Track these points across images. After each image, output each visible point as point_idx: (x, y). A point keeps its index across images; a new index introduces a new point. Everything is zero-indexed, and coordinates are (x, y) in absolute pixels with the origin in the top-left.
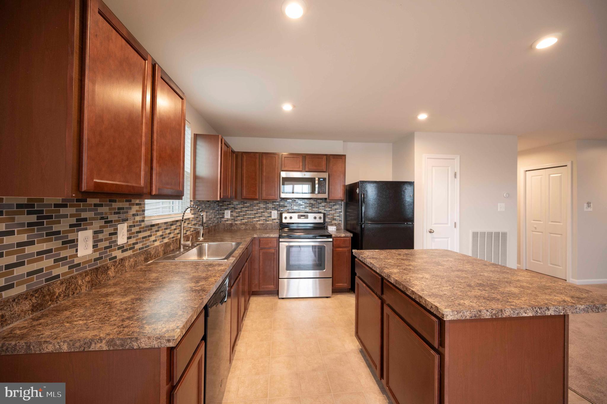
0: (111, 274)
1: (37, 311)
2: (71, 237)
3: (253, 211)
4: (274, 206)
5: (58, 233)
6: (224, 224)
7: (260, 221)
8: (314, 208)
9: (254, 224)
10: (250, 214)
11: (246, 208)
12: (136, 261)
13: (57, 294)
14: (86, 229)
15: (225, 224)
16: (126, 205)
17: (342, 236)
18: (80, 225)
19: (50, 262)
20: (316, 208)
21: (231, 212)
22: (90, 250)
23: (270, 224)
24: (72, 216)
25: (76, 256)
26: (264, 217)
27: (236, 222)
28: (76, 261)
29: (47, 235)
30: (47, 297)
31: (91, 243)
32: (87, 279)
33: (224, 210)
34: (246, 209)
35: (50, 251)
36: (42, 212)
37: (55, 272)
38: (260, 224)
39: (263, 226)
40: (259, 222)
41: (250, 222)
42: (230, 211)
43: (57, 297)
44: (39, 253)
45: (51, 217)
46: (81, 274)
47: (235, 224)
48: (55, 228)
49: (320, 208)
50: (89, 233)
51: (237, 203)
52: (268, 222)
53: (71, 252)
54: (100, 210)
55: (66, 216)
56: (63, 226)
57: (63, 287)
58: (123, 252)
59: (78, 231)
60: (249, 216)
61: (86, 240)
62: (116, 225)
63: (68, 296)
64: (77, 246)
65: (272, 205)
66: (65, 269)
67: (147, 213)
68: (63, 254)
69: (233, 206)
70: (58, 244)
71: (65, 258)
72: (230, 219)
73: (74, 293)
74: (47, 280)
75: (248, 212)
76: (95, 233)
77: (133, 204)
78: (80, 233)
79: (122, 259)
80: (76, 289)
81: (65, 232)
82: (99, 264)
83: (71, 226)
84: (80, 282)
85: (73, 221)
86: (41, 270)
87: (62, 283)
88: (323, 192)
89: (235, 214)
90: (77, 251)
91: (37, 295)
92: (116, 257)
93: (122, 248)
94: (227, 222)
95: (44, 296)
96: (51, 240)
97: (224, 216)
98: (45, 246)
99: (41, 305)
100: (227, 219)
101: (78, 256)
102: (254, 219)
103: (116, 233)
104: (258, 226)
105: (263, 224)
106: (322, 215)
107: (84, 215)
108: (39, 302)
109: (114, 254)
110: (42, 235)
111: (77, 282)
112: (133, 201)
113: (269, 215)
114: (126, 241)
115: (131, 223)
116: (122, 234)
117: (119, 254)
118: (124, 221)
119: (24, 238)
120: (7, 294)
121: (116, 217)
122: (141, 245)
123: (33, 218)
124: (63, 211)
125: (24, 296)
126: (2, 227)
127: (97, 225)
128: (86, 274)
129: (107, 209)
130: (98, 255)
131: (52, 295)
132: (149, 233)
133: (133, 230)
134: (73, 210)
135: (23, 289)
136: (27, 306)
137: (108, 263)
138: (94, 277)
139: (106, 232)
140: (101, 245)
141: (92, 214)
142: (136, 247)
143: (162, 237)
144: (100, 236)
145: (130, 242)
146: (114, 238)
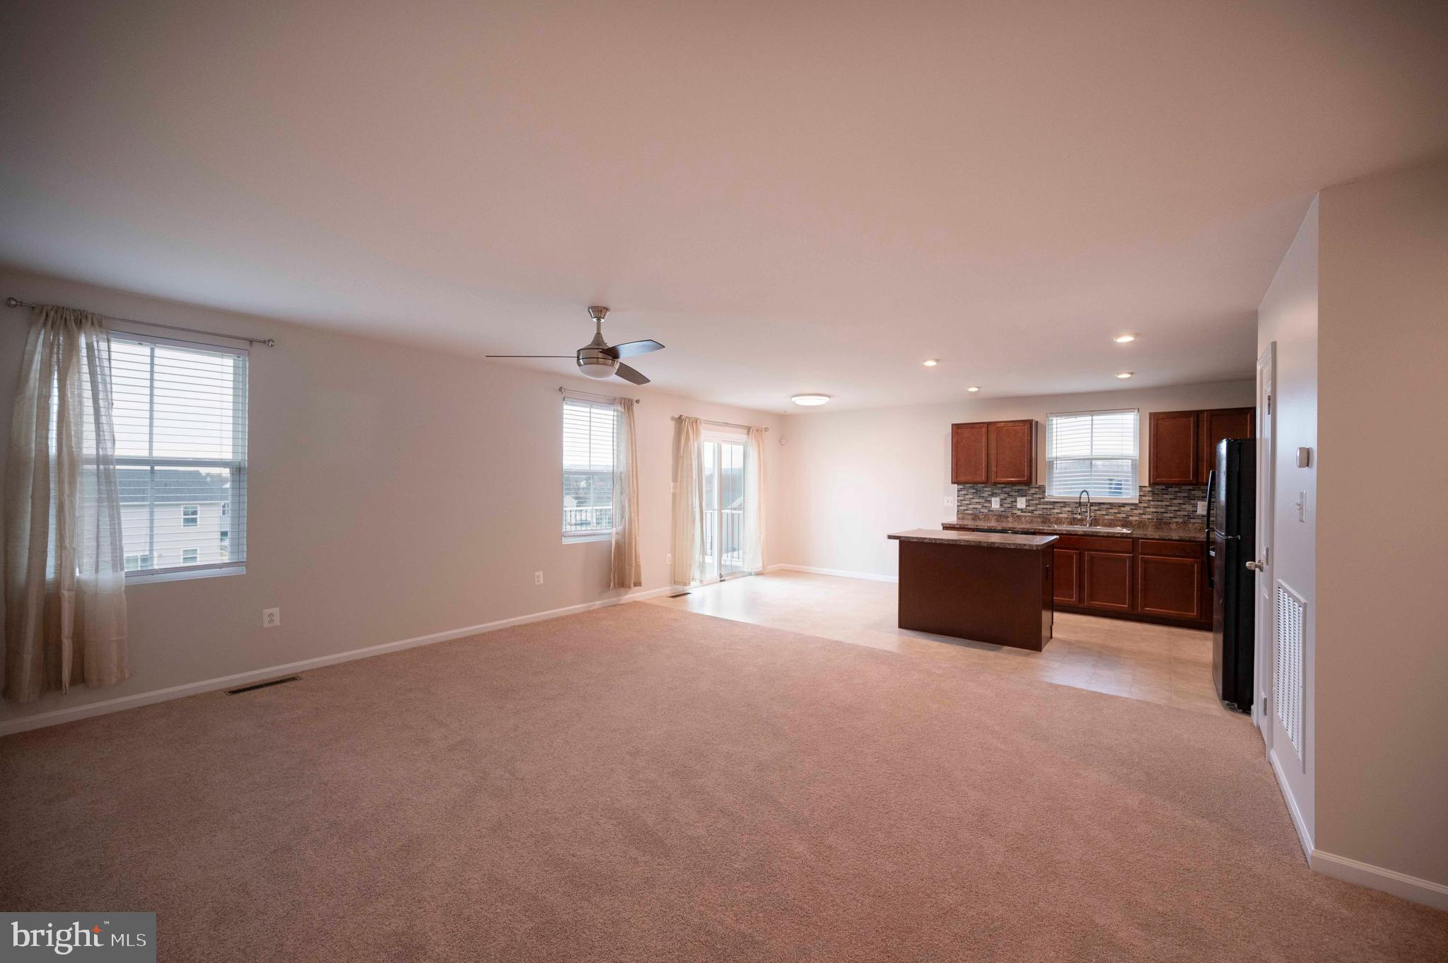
2: (989, 499)
5: (984, 497)
12: (1032, 520)
13: (981, 518)
14: (997, 497)
16: (1026, 488)
18: (993, 495)
19: (980, 506)
22: (998, 506)
24: (989, 491)
28: (991, 509)
29: (980, 497)
30: (977, 518)
31: (999, 503)
32: (994, 517)
35: (980, 502)
36: (978, 489)
37: (982, 510)
44: (976, 502)
45: (981, 491)
46: (992, 514)
48: (982, 495)
50: (998, 499)
54: (1005, 490)
55: (987, 491)
56: (985, 494)
57: (984, 516)
58: (1022, 512)
61: (996, 501)
62: (1017, 498)
63: (985, 520)
64: (991, 503)
66: (987, 511)
67: (1046, 494)
68: (985, 505)
70: (983, 501)
71: (987, 507)
74: (979, 512)
76: (1002, 500)
77: (1032, 488)
78: (993, 498)
79: (1019, 516)
80: (989, 519)
81: (986, 497)
82: (1003, 513)
83: (989, 495)
84: (991, 517)
85: (990, 493)
86: (977, 508)
90: (991, 505)
91: (973, 515)
93: (1022, 510)
96: (981, 499)
98: (978, 501)
101: (992, 507)
103: (1016, 502)
107: (995, 491)
108: (974, 518)
109: (1014, 512)
110: (978, 497)
114: (1025, 507)
115: (1030, 498)
116: (1021, 503)
117: (1019, 513)
118: (1022, 496)
119: (971, 497)
120: (967, 512)
121: (1016, 494)
122: (1040, 513)
123: (974, 491)
124: (985, 489)
125: (970, 514)
126: (965, 493)
127: (1003, 496)
128: (994, 515)
129: (1010, 490)
130: (1003, 509)
131: (979, 517)
132: (1051, 507)
133: (1032, 502)
134: (990, 489)
135: (970, 512)
136: (970, 517)
137: (1009, 515)
138: (999, 518)
139: (1009, 500)
140: (1005, 505)
141: (1000, 491)
142: (1035, 512)
143: (1072, 513)
144: (1005, 501)
145: (1028, 508)
146: (1014, 504)
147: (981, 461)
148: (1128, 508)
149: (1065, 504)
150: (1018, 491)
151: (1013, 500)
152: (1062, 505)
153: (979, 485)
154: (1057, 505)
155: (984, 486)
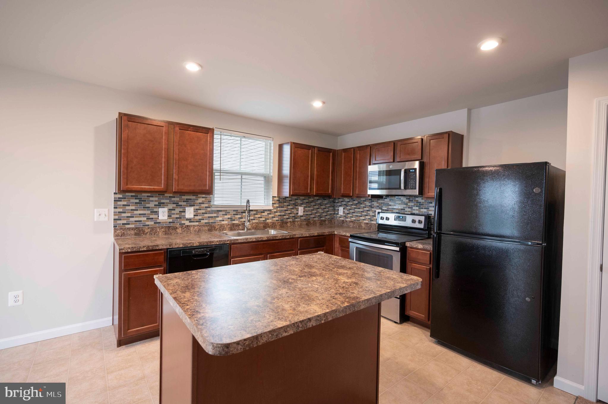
0: (178, 231)
1: (137, 235)
2: (155, 210)
3: (360, 209)
4: (378, 205)
5: (149, 207)
6: (338, 220)
7: (365, 220)
9: (360, 223)
10: (358, 212)
11: (355, 205)
12: (200, 229)
13: (146, 232)
14: (164, 207)
15: (339, 220)
16: (194, 197)
17: (419, 247)
18: (160, 205)
19: (145, 219)
21: (343, 209)
22: (166, 217)
23: (373, 224)
24: (156, 201)
25: (158, 219)
26: (369, 216)
27: (347, 219)
28: (158, 221)
29: (144, 208)
30: (141, 232)
31: (166, 214)
32: (163, 230)
33: (339, 207)
34: (355, 207)
35: (145, 214)
36: (141, 198)
37: (147, 223)
38: (365, 223)
39: (367, 226)
41: (357, 220)
42: (343, 208)
43: (146, 233)
44: (140, 214)
45: (145, 201)
46: (159, 227)
47: (346, 221)
48: (147, 205)
50: (166, 210)
51: (348, 200)
52: (372, 222)
53: (156, 216)
54: (173, 199)
55: (152, 201)
56: (152, 205)
57: (150, 230)
58: (190, 222)
59: (159, 208)
60: (357, 214)
61: (163, 212)
62: (185, 208)
63: (152, 234)
64: (158, 214)
65: (377, 203)
66: (152, 223)
67: (213, 203)
68: (151, 216)
69: (344, 203)
70: (149, 212)
71: (152, 219)
72: (343, 216)
73: (155, 234)
74: (143, 226)
75: (356, 210)
76: (170, 210)
77: (200, 197)
78: (160, 209)
79: (188, 226)
80: (156, 233)
81: (152, 207)
82: (172, 225)
83: (155, 205)
84: (158, 230)
85: (157, 203)
86: (141, 221)
87: (148, 228)
88: (413, 187)
89: (346, 212)
90: (158, 216)
91: (137, 230)
92: (185, 224)
93: (190, 220)
94: (341, 219)
95: (140, 231)
96: (145, 210)
97: (339, 213)
98: (142, 212)
99: (139, 234)
100: (341, 215)
101: (159, 219)
102: (361, 218)
103: (185, 212)
104: (363, 225)
105: (367, 224)
106: (422, 218)
107: (162, 201)
108: (138, 232)
109: (183, 222)
110: (141, 208)
111: (157, 230)
112: (199, 196)
113: (373, 214)
114: (193, 217)
115: (197, 207)
116: (190, 213)
117: (187, 223)
118: (191, 206)
119: (133, 208)
120: (127, 226)
121: (185, 203)
122: (206, 221)
123: (137, 201)
124: (151, 199)
125: (132, 229)
126: (125, 203)
127: (171, 206)
128: (162, 228)
129: (178, 199)
130: (171, 220)
131: (144, 231)
132: (215, 215)
133: (199, 211)
134: (157, 199)
135: (133, 226)
136: (133, 232)
137: (178, 226)
138: (167, 230)
139: (178, 210)
140: (173, 216)
141: (168, 201)
142: (202, 221)
143: (231, 219)
144: (173, 212)
145: (196, 218)
146: (183, 214)
147: (160, 166)
149: (227, 213)
150: (187, 200)
151: (181, 210)
152: (224, 213)
153: (143, 194)
154: (221, 213)
155: (149, 195)
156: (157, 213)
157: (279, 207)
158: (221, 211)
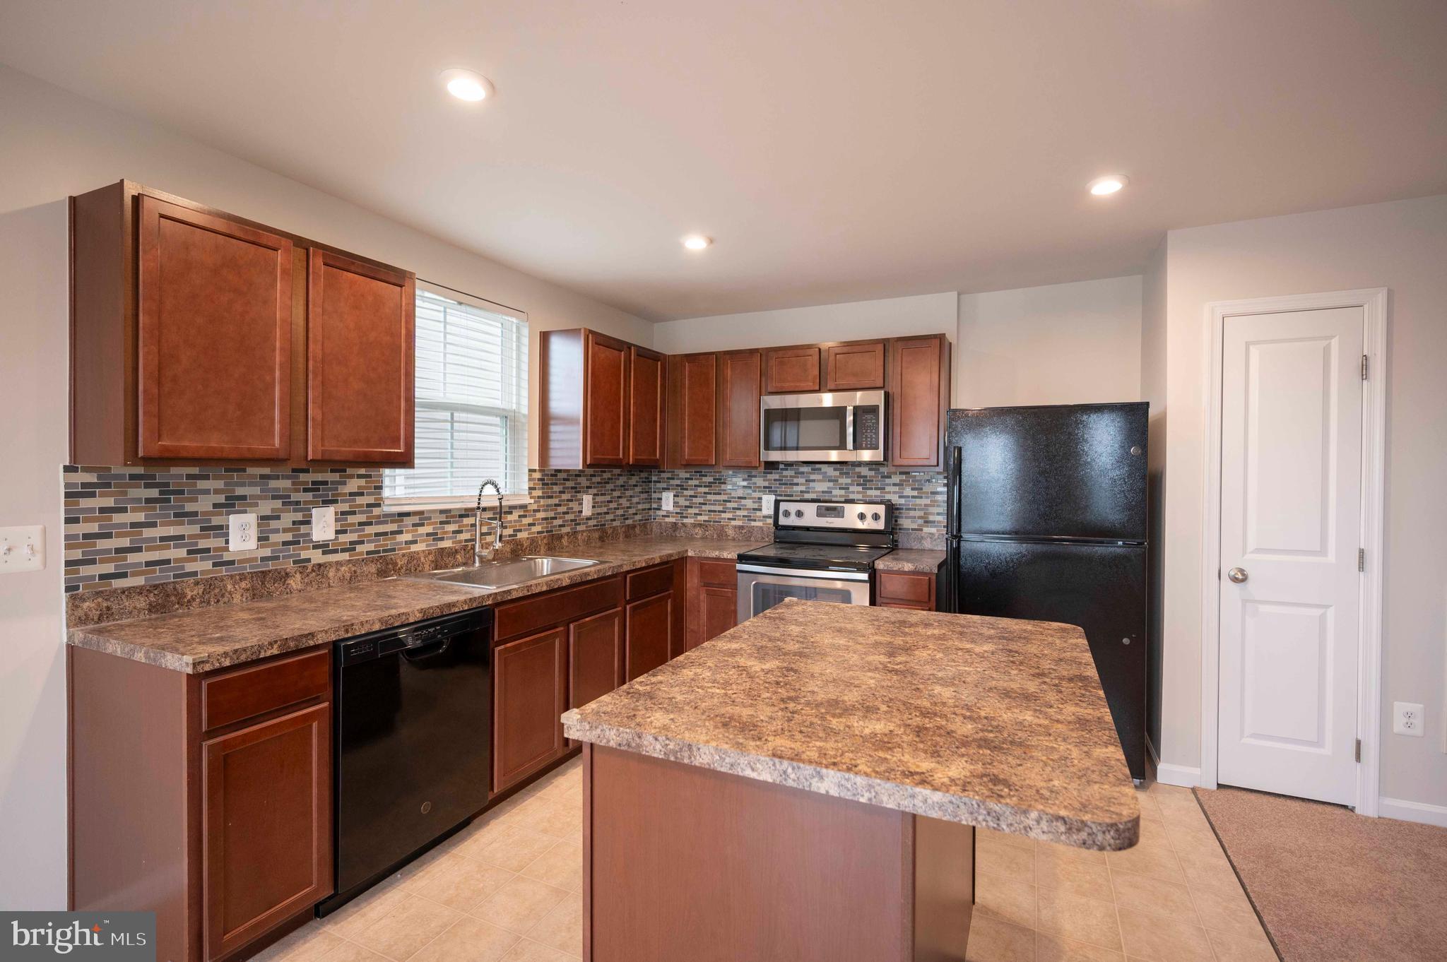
0: (293, 584)
1: (156, 612)
2: (216, 521)
3: (720, 494)
4: (766, 484)
5: (195, 514)
6: (660, 523)
7: (735, 519)
8: (871, 489)
9: (723, 526)
10: (715, 502)
11: (705, 486)
12: (355, 572)
13: (189, 597)
14: (245, 512)
15: (663, 524)
16: (336, 477)
17: (906, 569)
18: (233, 506)
19: (182, 553)
20: (876, 489)
21: (674, 496)
22: (252, 544)
23: (757, 527)
24: (217, 492)
25: (227, 549)
26: (744, 509)
27: (685, 521)
28: (227, 557)
29: (176, 515)
30: (173, 598)
31: (253, 533)
32: (243, 585)
33: (661, 492)
34: (707, 490)
35: (182, 537)
36: (167, 485)
37: (190, 567)
38: (735, 527)
39: (742, 533)
40: (733, 523)
41: (714, 522)
42: (672, 494)
43: (189, 601)
44: (162, 539)
45: (182, 492)
46: (232, 577)
47: (682, 524)
48: (189, 507)
49: (888, 489)
50: (250, 518)
51: (688, 475)
52: (753, 524)
53: (220, 542)
54: (273, 484)
55: (207, 492)
56: (203, 505)
57: (200, 589)
58: (324, 553)
59: (228, 514)
60: (713, 508)
61: (243, 528)
62: (309, 510)
63: (209, 603)
64: (227, 534)
65: (764, 480)
66: (208, 565)
67: (386, 493)
68: (203, 544)
69: (678, 482)
70: (195, 529)
71: (208, 550)
72: (673, 513)
73: (218, 601)
74: (175, 576)
75: (709, 497)
76: (263, 518)
77: (351, 477)
78: (231, 517)
79: (320, 565)
80: (223, 596)
81: (204, 513)
82: (271, 566)
83: (215, 506)
84: (229, 587)
85: (221, 499)
86: (168, 562)
87: (197, 583)
88: (871, 444)
89: (682, 502)
90: (227, 542)
91: (156, 592)
92: (309, 560)
93: (324, 547)
94: (667, 520)
95: (168, 596)
96: (182, 524)
97: (661, 506)
98: (172, 531)
99: (164, 606)
100: (668, 512)
101: (230, 550)
102: (723, 515)
103: (308, 523)
104: (731, 532)
105: (741, 527)
106: (881, 510)
107: (240, 491)
108: (160, 601)
109: (304, 555)
110: (168, 515)
111: (225, 586)
112: (349, 471)
113: (756, 506)
114: (332, 536)
115: (345, 507)
116: (323, 524)
117: (317, 557)
118: (327, 503)
119: (140, 517)
120: (118, 584)
121: (309, 496)
122: (371, 547)
123: (154, 493)
124: (202, 484)
125: (140, 591)
126: (109, 502)
127: (267, 507)
128: (243, 577)
129: (287, 484)
130: (267, 552)
131: (180, 596)
132: (394, 527)
133: (351, 519)
134: (220, 484)
135: (140, 581)
136: (141, 603)
137: (290, 566)
138: (258, 583)
139: (288, 518)
140: (275, 538)
141: (256, 490)
142: (359, 548)
143: (434, 536)
144: (274, 524)
145: (343, 538)
146: (303, 529)
147: (268, 378)
148: (514, 516)
149: (422, 517)
150: (316, 486)
151: (299, 516)
152: (416, 519)
153: (174, 470)
154: (409, 521)
155: (195, 470)
156: (222, 531)
157: (543, 497)
158: (408, 514)
